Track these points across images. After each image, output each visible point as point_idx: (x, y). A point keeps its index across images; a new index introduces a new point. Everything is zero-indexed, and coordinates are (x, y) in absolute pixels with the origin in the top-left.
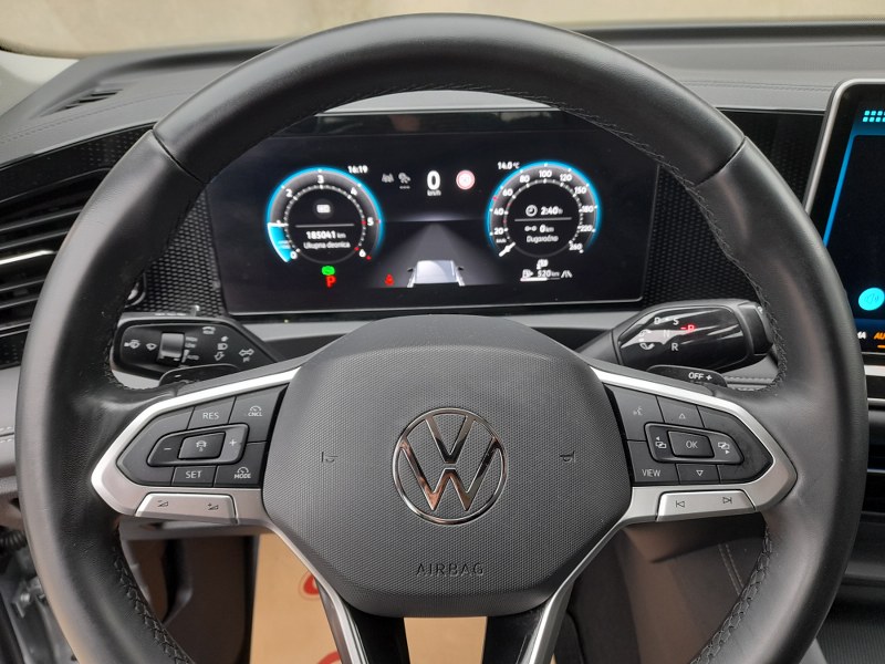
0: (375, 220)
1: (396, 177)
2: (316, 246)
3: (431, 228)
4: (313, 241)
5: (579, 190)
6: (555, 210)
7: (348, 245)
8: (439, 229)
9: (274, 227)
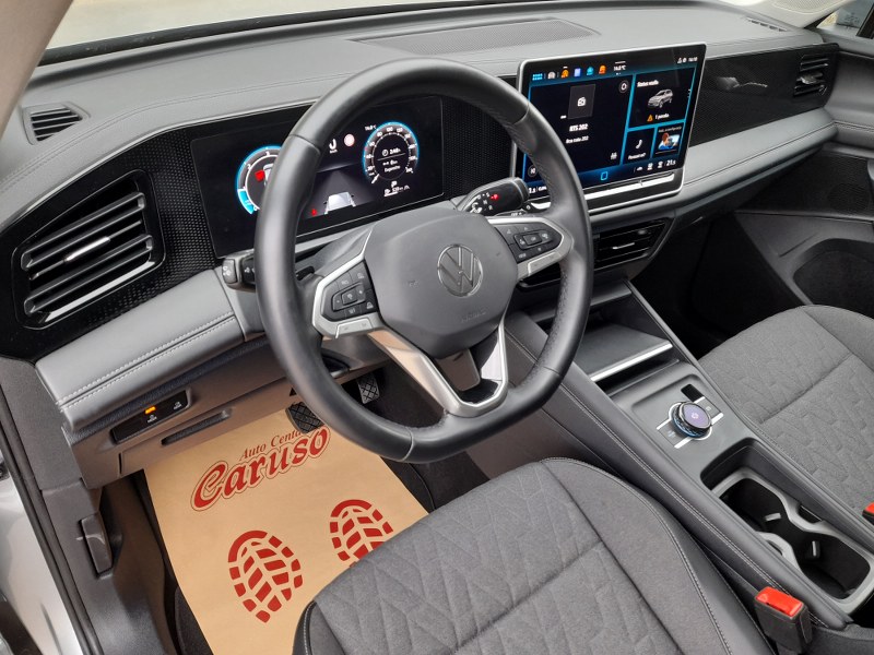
3: (334, 173)
5: (407, 136)
6: (397, 150)
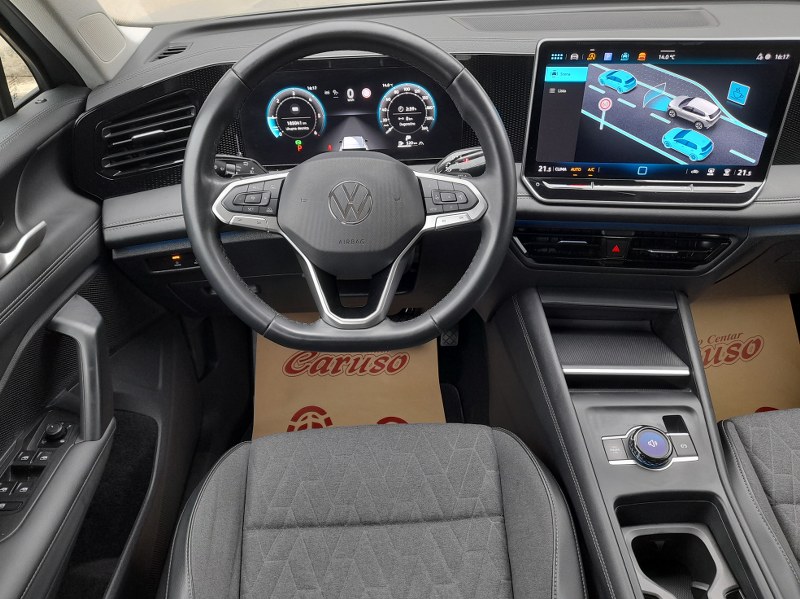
0: (322, 115)
1: (331, 92)
2: (292, 129)
3: (350, 119)
4: (290, 127)
5: (424, 98)
6: (413, 109)
7: (308, 128)
8: (354, 120)
9: (270, 120)
